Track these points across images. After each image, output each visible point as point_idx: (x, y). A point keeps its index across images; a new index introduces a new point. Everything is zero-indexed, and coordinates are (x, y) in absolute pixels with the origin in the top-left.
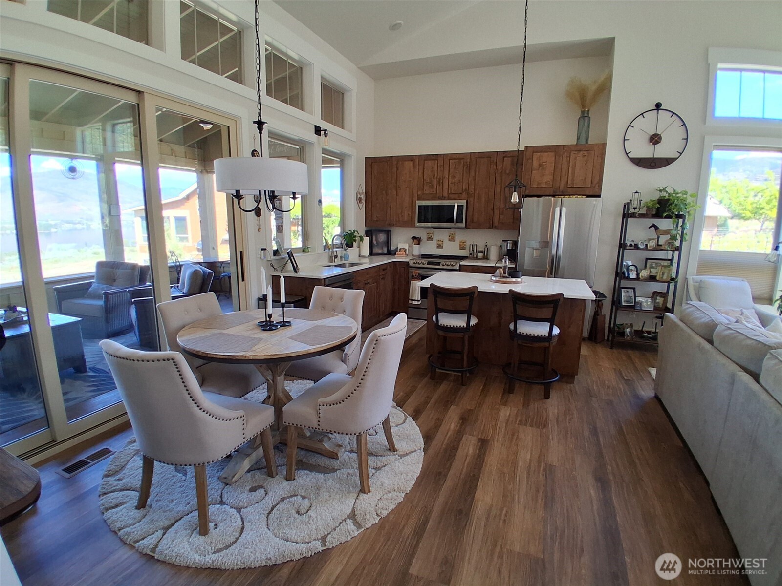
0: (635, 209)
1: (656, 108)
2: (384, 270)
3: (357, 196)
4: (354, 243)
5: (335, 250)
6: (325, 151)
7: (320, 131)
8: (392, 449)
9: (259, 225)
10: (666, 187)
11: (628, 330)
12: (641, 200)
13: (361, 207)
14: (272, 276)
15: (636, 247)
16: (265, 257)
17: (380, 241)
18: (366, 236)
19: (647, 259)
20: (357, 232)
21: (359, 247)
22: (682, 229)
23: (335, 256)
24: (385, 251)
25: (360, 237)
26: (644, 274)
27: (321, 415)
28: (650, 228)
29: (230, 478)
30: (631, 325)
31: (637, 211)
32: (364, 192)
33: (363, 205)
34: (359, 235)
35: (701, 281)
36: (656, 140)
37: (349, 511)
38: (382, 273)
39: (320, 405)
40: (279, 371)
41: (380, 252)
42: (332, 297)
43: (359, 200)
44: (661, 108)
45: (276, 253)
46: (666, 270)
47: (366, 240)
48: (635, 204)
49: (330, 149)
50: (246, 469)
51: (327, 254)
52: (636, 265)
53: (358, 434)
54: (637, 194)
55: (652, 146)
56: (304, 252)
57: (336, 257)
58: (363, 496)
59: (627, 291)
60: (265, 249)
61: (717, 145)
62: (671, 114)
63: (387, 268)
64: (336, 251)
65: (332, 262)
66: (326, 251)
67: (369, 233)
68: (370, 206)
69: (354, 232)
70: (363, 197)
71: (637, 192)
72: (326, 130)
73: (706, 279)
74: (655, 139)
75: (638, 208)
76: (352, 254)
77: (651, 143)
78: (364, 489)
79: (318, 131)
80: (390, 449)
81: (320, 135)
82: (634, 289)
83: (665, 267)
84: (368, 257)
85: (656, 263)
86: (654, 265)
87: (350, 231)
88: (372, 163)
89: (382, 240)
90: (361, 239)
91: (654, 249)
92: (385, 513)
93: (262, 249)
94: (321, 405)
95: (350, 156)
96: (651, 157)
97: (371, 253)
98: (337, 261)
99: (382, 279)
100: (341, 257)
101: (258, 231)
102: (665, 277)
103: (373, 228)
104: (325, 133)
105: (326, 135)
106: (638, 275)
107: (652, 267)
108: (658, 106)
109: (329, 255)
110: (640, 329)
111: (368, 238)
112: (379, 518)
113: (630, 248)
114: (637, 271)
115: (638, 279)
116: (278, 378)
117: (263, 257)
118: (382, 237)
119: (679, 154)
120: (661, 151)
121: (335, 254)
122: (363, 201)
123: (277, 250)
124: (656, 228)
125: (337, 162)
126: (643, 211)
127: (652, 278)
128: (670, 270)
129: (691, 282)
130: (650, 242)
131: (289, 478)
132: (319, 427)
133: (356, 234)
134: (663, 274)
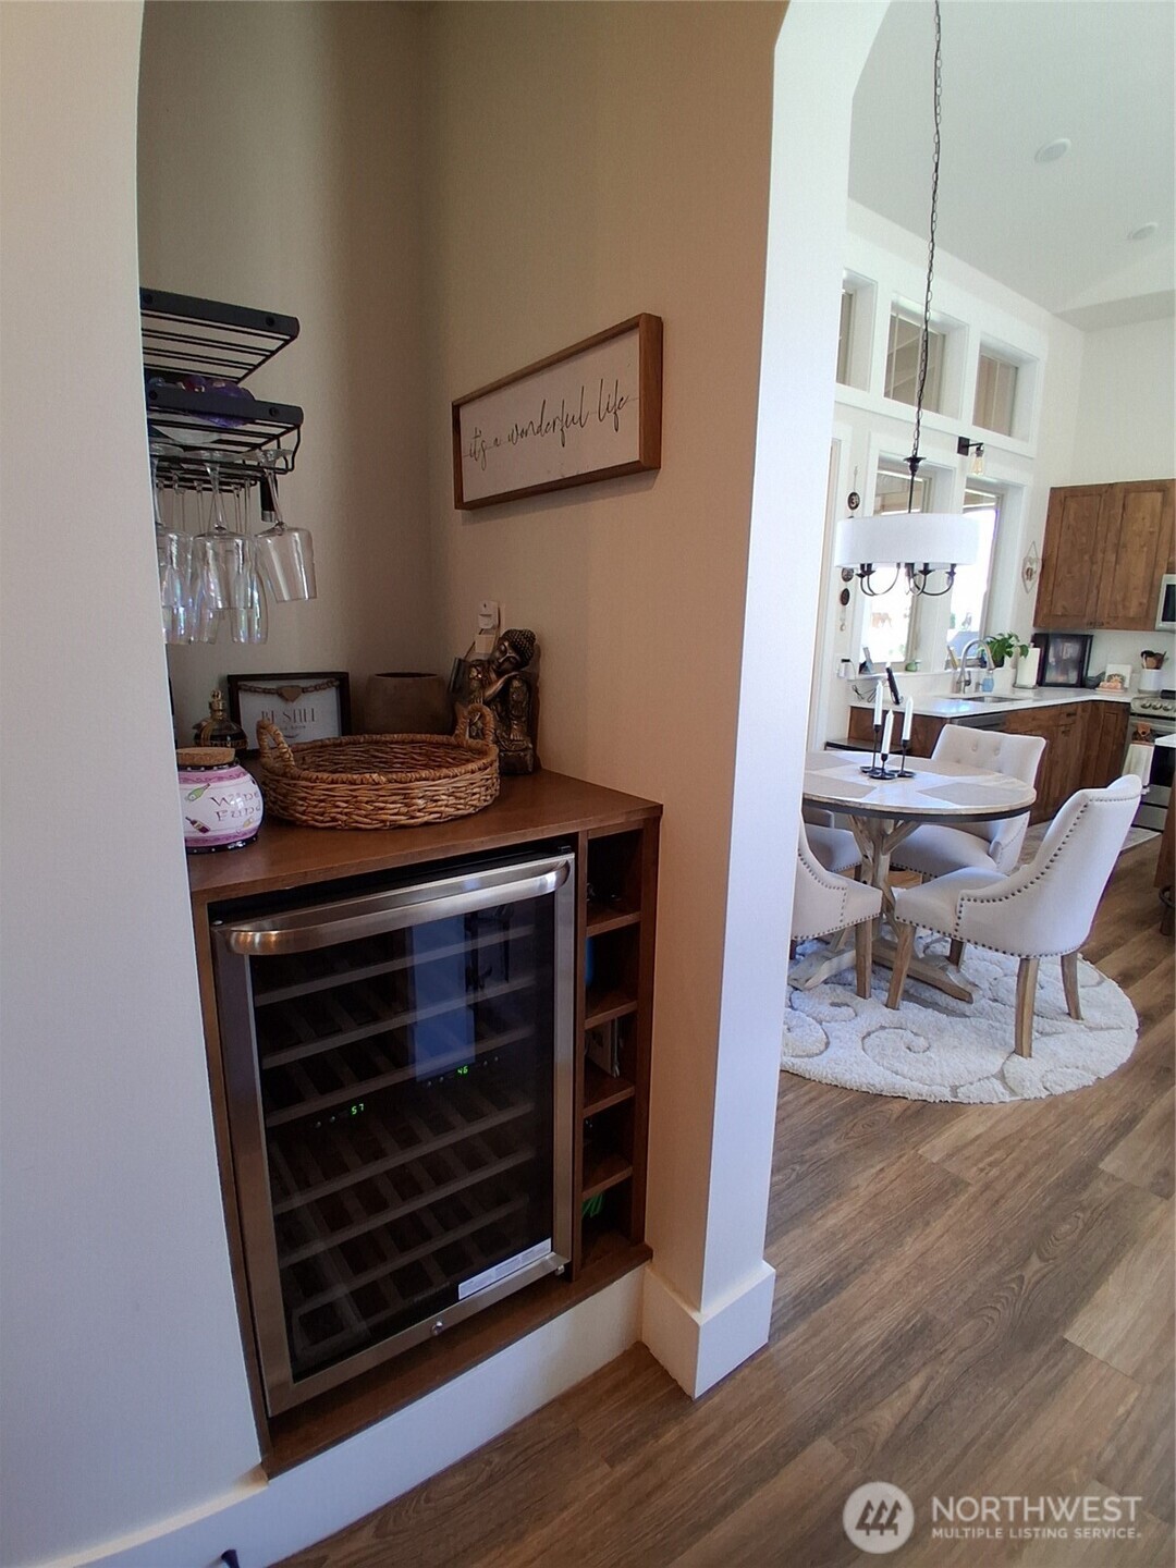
2: (1069, 715)
3: (1025, 564)
4: (1007, 658)
5: (967, 669)
6: (971, 483)
7: (968, 446)
8: (1073, 1014)
9: (843, 620)
13: (1029, 587)
14: (852, 707)
16: (845, 674)
17: (1064, 658)
18: (1035, 646)
20: (1017, 637)
21: (1015, 666)
23: (966, 681)
24: (1073, 677)
25: (1022, 647)
27: (962, 915)
29: (803, 980)
32: (1040, 556)
33: (1033, 585)
34: (1020, 644)
37: (995, 1070)
38: (1064, 720)
39: (963, 899)
40: (885, 846)
41: (1061, 679)
42: (977, 746)
43: (1028, 573)
45: (863, 667)
47: (1035, 654)
49: (985, 478)
50: (823, 979)
51: (951, 677)
53: (1024, 957)
56: (907, 669)
57: (968, 683)
58: (1016, 1058)
60: (848, 661)
63: (1076, 710)
64: (969, 673)
65: (958, 691)
66: (949, 670)
67: (1040, 640)
68: (1051, 586)
69: (1010, 637)
70: (1037, 568)
72: (981, 444)
76: (1001, 678)
78: (1021, 1049)
79: (963, 446)
80: (1069, 1014)
81: (967, 454)
84: (1033, 688)
87: (1001, 634)
88: (1066, 497)
89: (1068, 656)
90: (1024, 651)
92: (1058, 1090)
93: (844, 661)
94: (966, 899)
95: (1018, 488)
97: (1041, 681)
98: (970, 691)
99: (1063, 732)
100: (978, 684)
101: (842, 629)
103: (1051, 631)
104: (978, 449)
105: (979, 452)
109: (954, 678)
111: (1038, 650)
112: (1048, 1093)
116: (882, 857)
117: (842, 675)
118: (1070, 650)
121: (967, 678)
122: (1036, 577)
123: (865, 663)
125: (990, 500)
131: (891, 1004)
132: (956, 933)
133: (1012, 641)
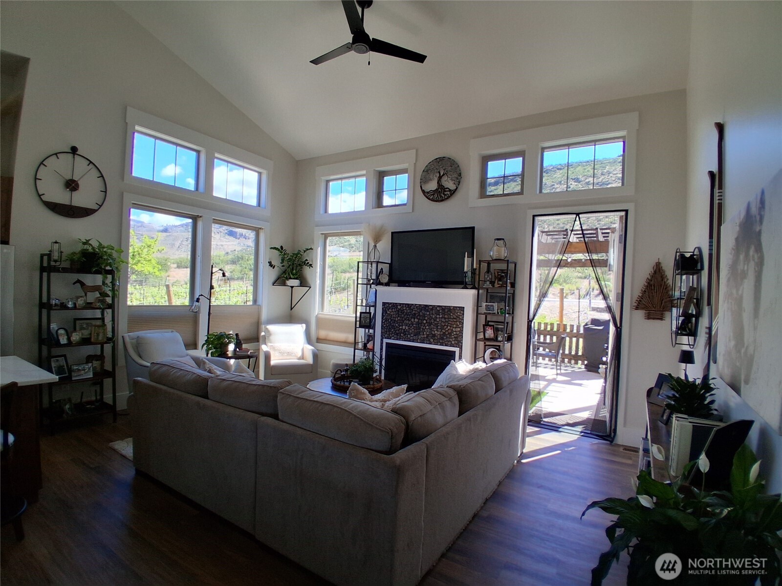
0: (56, 261)
1: (71, 151)
10: (90, 240)
11: (67, 406)
12: (62, 252)
15: (63, 307)
19: (76, 320)
22: (112, 285)
26: (75, 337)
28: (74, 284)
30: (70, 400)
31: (58, 264)
35: (138, 337)
36: (73, 187)
44: (77, 153)
46: (101, 330)
48: (56, 256)
52: (64, 327)
54: (58, 244)
55: (67, 193)
59: (57, 360)
61: (135, 204)
62: (89, 162)
71: (56, 242)
73: (143, 335)
74: (72, 185)
75: (59, 260)
77: (68, 189)
82: (65, 356)
83: (99, 326)
85: (87, 324)
86: (84, 326)
91: (84, 308)
96: (68, 204)
102: (100, 338)
106: (69, 339)
107: (82, 328)
108: (74, 150)
110: (79, 401)
113: (56, 308)
114: (68, 335)
115: (70, 344)
119: (99, 206)
120: (79, 199)
124: (82, 284)
126: (66, 265)
127: (86, 341)
128: (104, 330)
129: (127, 340)
130: (79, 300)
134: (98, 335)
